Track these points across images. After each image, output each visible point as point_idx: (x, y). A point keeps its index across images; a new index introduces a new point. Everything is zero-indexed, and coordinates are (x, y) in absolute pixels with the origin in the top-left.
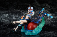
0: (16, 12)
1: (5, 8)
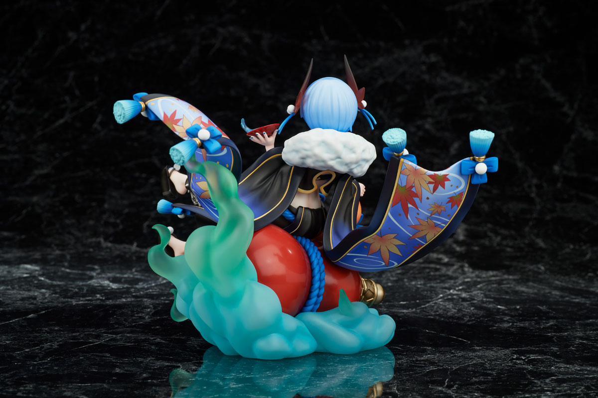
0: (118, 256)
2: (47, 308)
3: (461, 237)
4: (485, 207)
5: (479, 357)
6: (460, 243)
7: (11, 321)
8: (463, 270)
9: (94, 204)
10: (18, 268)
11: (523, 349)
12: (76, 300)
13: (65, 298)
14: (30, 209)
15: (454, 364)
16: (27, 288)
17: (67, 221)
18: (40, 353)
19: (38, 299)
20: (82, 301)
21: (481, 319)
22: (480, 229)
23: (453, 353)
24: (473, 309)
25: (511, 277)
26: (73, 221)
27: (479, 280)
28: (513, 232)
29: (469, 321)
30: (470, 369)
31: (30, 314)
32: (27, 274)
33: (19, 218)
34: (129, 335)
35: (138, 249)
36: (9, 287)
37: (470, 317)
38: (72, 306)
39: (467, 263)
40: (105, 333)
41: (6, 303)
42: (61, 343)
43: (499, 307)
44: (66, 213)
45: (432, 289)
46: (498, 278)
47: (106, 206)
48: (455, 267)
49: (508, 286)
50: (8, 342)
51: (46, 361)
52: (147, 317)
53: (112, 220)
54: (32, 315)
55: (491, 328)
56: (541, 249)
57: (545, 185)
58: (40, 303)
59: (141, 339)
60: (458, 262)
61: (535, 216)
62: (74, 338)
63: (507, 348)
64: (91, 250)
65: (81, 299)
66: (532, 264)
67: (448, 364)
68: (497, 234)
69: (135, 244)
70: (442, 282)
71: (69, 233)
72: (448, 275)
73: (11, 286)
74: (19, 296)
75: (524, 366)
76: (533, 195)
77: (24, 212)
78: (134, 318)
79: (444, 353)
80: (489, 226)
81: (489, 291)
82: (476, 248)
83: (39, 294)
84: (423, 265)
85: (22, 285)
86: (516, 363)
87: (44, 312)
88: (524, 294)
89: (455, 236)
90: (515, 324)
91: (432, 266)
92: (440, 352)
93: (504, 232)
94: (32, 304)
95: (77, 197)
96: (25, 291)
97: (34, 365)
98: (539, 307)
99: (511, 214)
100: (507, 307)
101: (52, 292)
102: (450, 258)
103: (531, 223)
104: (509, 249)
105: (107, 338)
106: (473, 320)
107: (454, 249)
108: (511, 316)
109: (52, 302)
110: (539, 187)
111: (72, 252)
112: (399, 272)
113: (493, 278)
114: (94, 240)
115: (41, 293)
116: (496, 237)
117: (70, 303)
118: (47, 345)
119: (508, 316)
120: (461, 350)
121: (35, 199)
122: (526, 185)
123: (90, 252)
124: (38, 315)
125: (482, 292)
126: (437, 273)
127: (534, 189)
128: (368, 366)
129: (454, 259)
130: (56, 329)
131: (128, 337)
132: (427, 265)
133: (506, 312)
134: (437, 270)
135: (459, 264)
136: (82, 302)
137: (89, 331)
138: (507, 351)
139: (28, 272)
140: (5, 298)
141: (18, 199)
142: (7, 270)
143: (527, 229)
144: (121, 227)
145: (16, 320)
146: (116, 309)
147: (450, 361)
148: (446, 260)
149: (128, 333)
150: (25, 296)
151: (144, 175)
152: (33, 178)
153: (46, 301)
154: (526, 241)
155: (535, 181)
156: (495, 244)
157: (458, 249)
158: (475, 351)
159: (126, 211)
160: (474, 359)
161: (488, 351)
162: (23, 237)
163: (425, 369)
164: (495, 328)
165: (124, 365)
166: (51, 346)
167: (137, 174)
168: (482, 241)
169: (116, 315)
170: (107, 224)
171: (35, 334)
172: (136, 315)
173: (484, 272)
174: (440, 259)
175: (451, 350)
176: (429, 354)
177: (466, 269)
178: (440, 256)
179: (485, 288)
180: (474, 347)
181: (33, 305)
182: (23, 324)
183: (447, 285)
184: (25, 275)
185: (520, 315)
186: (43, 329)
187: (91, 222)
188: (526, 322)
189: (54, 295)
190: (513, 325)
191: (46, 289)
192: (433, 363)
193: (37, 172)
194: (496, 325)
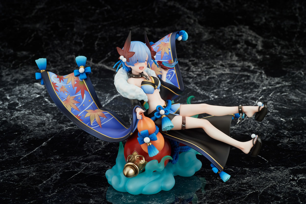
1: (24, 53)
2: (51, 135)
3: (260, 48)
4: (272, 24)
5: (273, 178)
6: (259, 52)
7: (34, 150)
8: (262, 78)
9: (68, 29)
10: (33, 87)
11: (295, 168)
12: (65, 125)
13: (60, 123)
14: (35, 33)
15: (261, 187)
16: (40, 112)
17: (56, 42)
18: (51, 185)
19: (46, 124)
20: (69, 126)
21: (273, 134)
22: (270, 40)
23: (260, 175)
24: (269, 123)
25: (287, 84)
26: (59, 42)
27: (270, 87)
28: (287, 43)
29: (267, 137)
30: (269, 192)
31: (43, 143)
32: (38, 94)
33: (31, 40)
34: (94, 163)
35: (93, 64)
36: (30, 111)
37: (267, 133)
38: (64, 132)
39: (263, 69)
40: (82, 161)
41: (31, 129)
42: (61, 173)
43: (282, 119)
44: (54, 36)
45: (247, 100)
46: (280, 85)
47: (75, 30)
48: (258, 74)
49: (285, 94)
50: (34, 174)
51: (55, 194)
52: (103, 143)
53: (78, 40)
54: (44, 143)
55: (278, 145)
56: (302, 56)
57: (303, 7)
58: (47, 130)
59: (101, 167)
60: (259, 69)
61: (298, 30)
62: (67, 167)
63: (287, 167)
64: (69, 66)
65: (69, 124)
66: (297, 70)
67: (258, 187)
68: (279, 44)
69: (92, 59)
70: (251, 92)
71: (57, 52)
72: (254, 83)
73: (31, 110)
74: (36, 122)
75: (296, 188)
76: (297, 15)
77: (33, 35)
78: (96, 144)
79: (255, 174)
80: (275, 38)
81: (276, 101)
82: (268, 56)
83: (46, 119)
84: (241, 73)
85: (37, 109)
86: (292, 186)
87: (50, 139)
88: (294, 104)
89: (257, 47)
90: (291, 139)
91: (246, 73)
92: (254, 173)
93: (282, 42)
94: (43, 130)
95: (59, 23)
96: (39, 116)
97: (49, 198)
98: (302, 118)
99: (286, 29)
100: (286, 120)
101: (52, 116)
102: (255, 66)
103: (296, 35)
104: (285, 57)
105: (84, 166)
106: (269, 136)
107: (256, 57)
108: (289, 130)
109: (53, 128)
110: (300, 9)
111: (59, 67)
112: (228, 80)
113: (278, 86)
114: (70, 56)
115: (47, 117)
116: (278, 47)
117: (63, 129)
118: (54, 176)
119: (287, 130)
120: (263, 171)
121: (38, 25)
122: (293, 8)
123: (69, 67)
124: (47, 142)
125: (272, 102)
126: (249, 81)
127: (298, 10)
128: (217, 191)
129: (257, 67)
130: (58, 157)
131: (94, 165)
132: (243, 73)
133: (286, 125)
134: (248, 77)
135: (260, 71)
136: (69, 128)
137: (74, 160)
138: (287, 171)
139: (39, 91)
140: (29, 124)
141: (29, 26)
142: (28, 90)
143: (294, 40)
144: (83, 46)
145: (37, 148)
146: (86, 135)
147: (259, 184)
148: (253, 67)
149: (94, 161)
150: (39, 121)
151: (93, 8)
152: (36, 11)
153: (50, 127)
154: (294, 50)
155: (298, 5)
156: (278, 53)
157: (259, 57)
158: (271, 171)
159: (85, 33)
160: (271, 181)
161: (278, 171)
162: (34, 55)
163: (246, 193)
164: (280, 144)
165: (94, 195)
166: (56, 177)
167: (90, 7)
168: (271, 50)
169: (87, 141)
170: (76, 43)
171: (48, 164)
172: (97, 141)
173: (273, 79)
174: (249, 67)
175: (259, 171)
176: (248, 176)
177: (263, 76)
178: (250, 64)
179: (274, 97)
180: (271, 167)
181: (44, 132)
182: (41, 153)
183: (254, 95)
184: (38, 96)
185: (293, 129)
186: (51, 158)
187: (68, 42)
188: (296, 136)
189: (54, 120)
190: (289, 139)
191: (49, 113)
192: (250, 187)
193: (38, 7)
194: (281, 141)
